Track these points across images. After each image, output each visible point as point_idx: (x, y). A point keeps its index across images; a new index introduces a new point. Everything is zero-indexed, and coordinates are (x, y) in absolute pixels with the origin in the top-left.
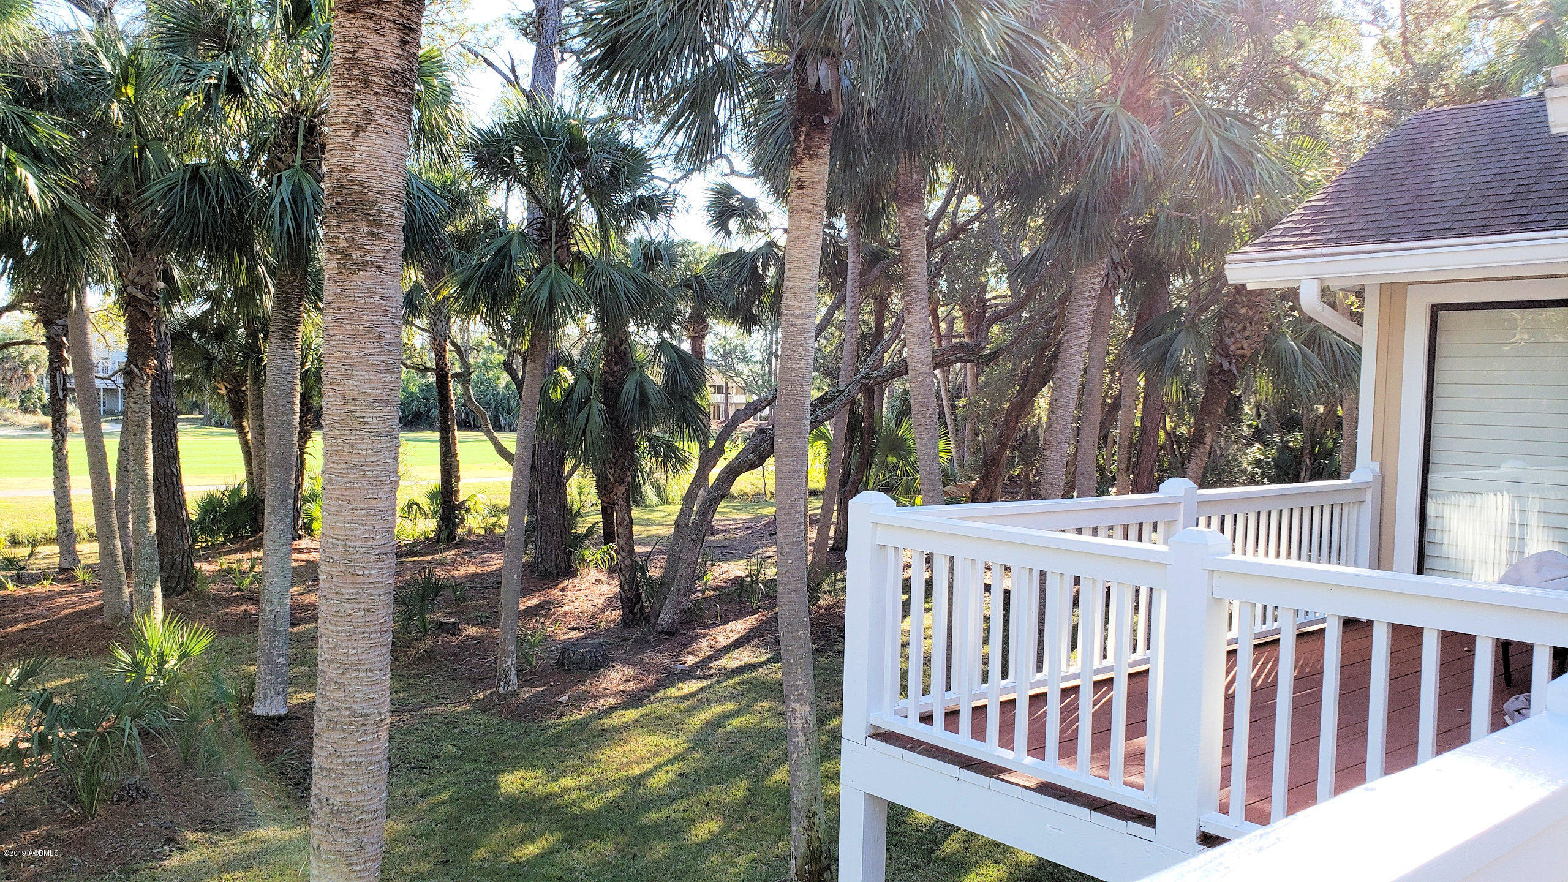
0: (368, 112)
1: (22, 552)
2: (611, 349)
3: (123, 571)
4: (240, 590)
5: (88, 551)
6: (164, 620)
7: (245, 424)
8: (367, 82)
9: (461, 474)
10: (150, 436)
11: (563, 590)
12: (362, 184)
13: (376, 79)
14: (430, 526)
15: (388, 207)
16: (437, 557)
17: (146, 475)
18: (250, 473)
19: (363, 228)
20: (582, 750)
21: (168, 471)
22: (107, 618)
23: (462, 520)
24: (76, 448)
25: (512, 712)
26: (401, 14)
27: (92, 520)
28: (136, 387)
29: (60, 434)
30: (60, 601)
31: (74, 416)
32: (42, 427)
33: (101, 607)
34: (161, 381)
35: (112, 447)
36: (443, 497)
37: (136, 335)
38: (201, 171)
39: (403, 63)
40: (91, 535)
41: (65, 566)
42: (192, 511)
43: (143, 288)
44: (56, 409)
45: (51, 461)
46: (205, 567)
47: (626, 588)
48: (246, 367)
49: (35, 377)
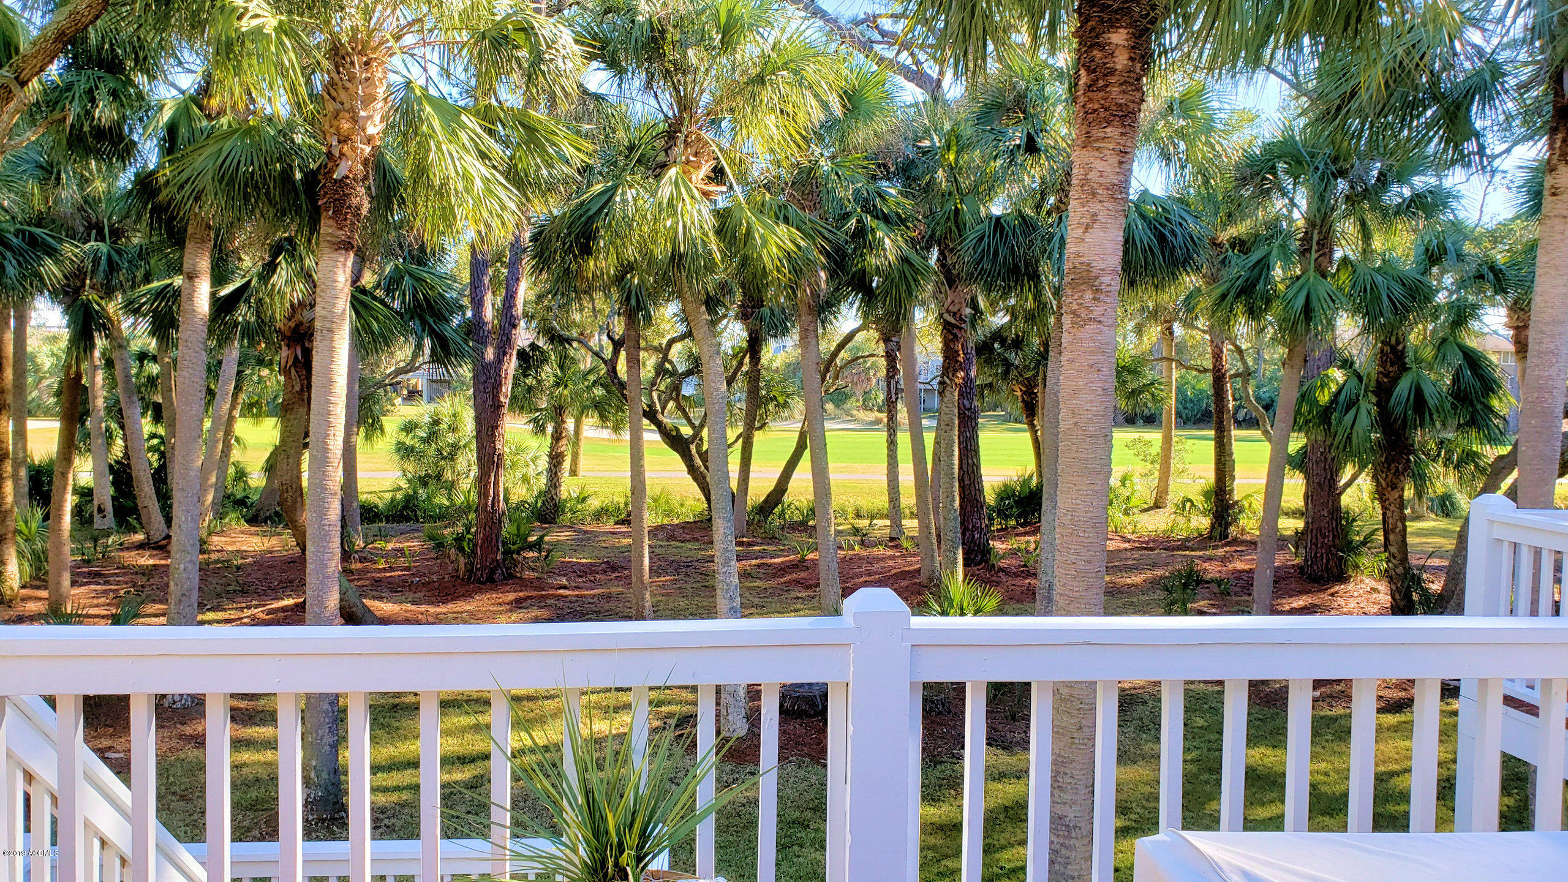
0: (1095, 215)
1: (863, 523)
2: (1387, 349)
3: (935, 541)
4: (1025, 566)
5: (911, 525)
6: (964, 581)
7: (1035, 422)
8: (1094, 194)
9: (1237, 473)
10: (957, 433)
11: (1332, 595)
12: (1089, 265)
13: (1100, 191)
14: (1203, 523)
15: (1106, 279)
16: (1207, 553)
17: (953, 464)
18: (1039, 466)
19: (1089, 295)
20: (1327, 741)
21: (970, 462)
22: (923, 578)
23: (1235, 520)
24: (904, 439)
25: (1261, 698)
26: (1119, 144)
27: (913, 501)
28: (947, 394)
29: (892, 429)
30: (891, 563)
31: (903, 414)
32: (878, 421)
33: (919, 570)
34: (967, 390)
35: (929, 438)
36: (1217, 495)
37: (949, 353)
38: (1002, 220)
39: (1120, 177)
40: (912, 513)
41: (894, 535)
42: (990, 498)
43: (955, 314)
44: (890, 406)
45: (886, 451)
46: (998, 546)
47: (1397, 597)
48: (1038, 372)
49: (874, 381)
